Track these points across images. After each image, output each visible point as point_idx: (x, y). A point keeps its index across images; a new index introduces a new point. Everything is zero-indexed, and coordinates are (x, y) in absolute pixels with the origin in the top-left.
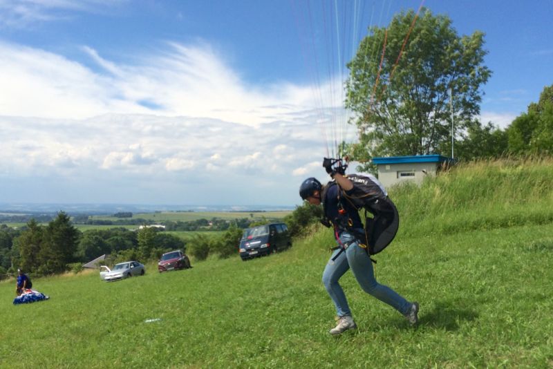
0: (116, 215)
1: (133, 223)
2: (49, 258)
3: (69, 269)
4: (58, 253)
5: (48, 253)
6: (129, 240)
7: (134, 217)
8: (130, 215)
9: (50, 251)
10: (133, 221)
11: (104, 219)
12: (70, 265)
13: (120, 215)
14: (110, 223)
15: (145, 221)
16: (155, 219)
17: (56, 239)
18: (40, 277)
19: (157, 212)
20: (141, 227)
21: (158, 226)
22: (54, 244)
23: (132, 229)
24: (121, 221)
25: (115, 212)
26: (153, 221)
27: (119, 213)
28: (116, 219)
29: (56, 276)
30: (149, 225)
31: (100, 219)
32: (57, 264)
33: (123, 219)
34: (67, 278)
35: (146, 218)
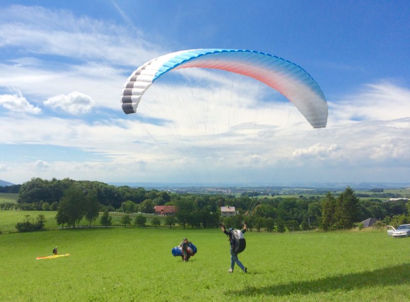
0: (371, 191)
1: (384, 196)
2: (341, 217)
3: (355, 226)
4: (346, 215)
5: (341, 214)
6: (383, 208)
7: (385, 192)
8: (382, 191)
9: (342, 213)
10: (384, 194)
11: (363, 193)
12: (355, 224)
13: (374, 190)
14: (367, 196)
15: (394, 195)
16: (401, 193)
17: (345, 205)
18: (336, 230)
19: (402, 188)
20: (391, 199)
21: (405, 199)
22: (344, 208)
23: (384, 200)
24: (376, 194)
25: (371, 188)
26: (400, 195)
27: (374, 189)
28: (371, 193)
29: (347, 231)
30: (398, 198)
31: (360, 193)
32: (347, 222)
33: (377, 193)
34: (354, 232)
35: (394, 192)
